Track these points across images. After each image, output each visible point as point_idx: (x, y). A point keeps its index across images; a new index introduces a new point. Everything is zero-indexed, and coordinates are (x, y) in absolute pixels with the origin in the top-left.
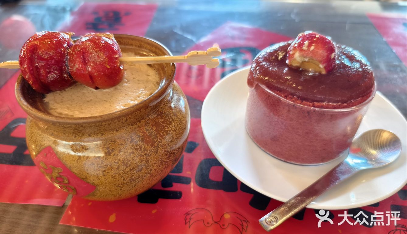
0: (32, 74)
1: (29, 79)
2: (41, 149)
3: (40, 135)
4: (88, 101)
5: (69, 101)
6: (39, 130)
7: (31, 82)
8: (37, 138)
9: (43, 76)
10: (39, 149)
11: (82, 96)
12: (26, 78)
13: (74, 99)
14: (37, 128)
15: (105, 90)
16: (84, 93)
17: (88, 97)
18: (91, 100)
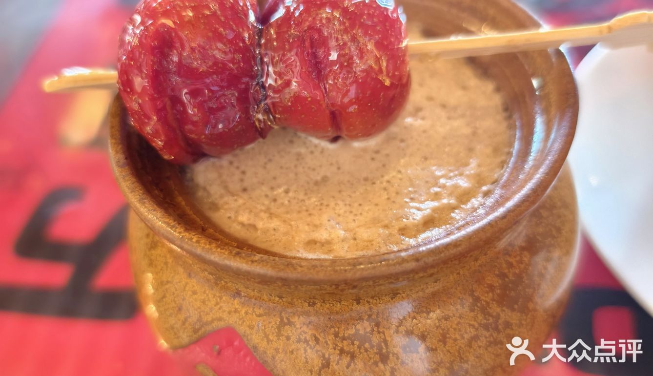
0: (163, 120)
1: (156, 134)
2: (200, 333)
3: (195, 293)
4: (316, 183)
5: (263, 184)
6: (190, 276)
7: (159, 143)
8: (184, 299)
9: (194, 123)
10: (195, 331)
11: (296, 166)
12: (148, 133)
13: (275, 178)
14: (181, 270)
15: (357, 144)
16: (299, 156)
17: (314, 170)
18: (325, 179)
